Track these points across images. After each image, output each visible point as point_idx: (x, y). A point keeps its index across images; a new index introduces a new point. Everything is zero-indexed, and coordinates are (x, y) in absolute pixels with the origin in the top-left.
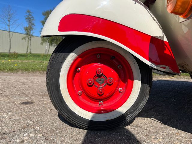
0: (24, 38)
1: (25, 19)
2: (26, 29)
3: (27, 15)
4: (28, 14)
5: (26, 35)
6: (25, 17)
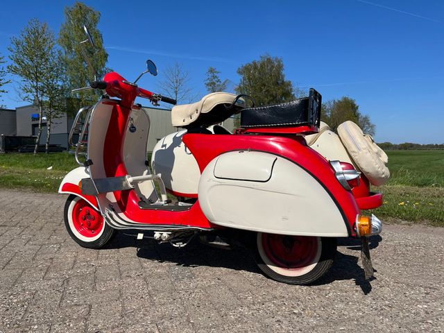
1: (205, 85)
4: (210, 75)
6: (205, 82)
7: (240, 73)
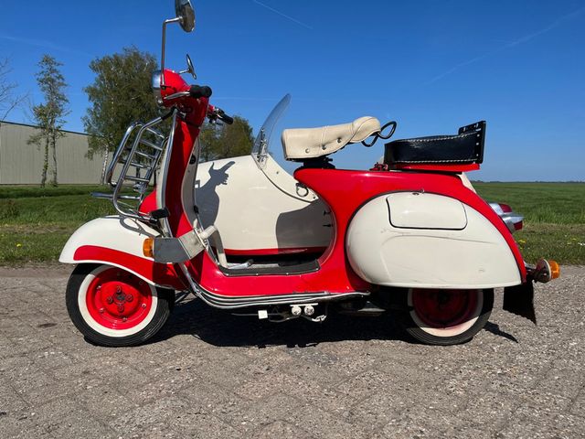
0: (34, 140)
1: (38, 82)
2: (40, 113)
3: (45, 70)
4: (45, 67)
5: (39, 131)
6: (37, 76)
7: (94, 69)
